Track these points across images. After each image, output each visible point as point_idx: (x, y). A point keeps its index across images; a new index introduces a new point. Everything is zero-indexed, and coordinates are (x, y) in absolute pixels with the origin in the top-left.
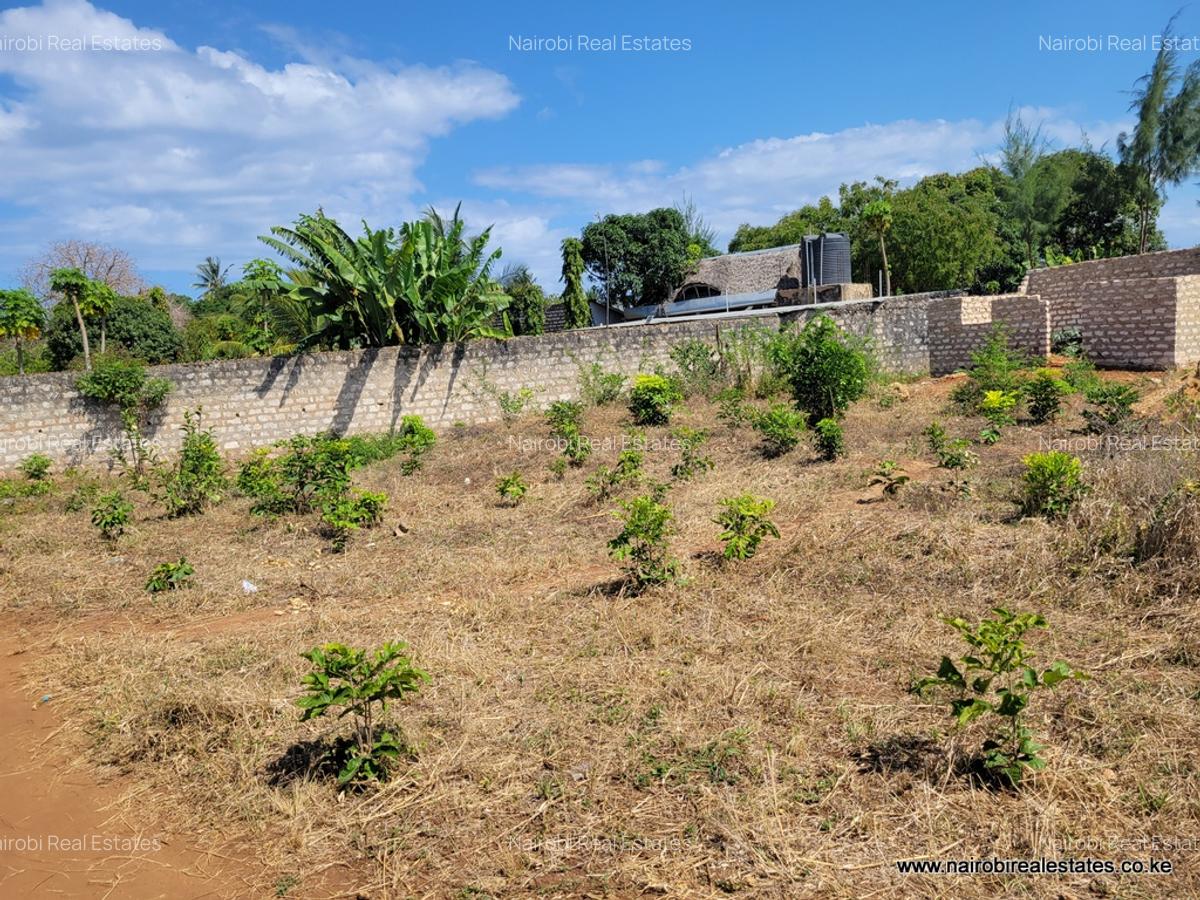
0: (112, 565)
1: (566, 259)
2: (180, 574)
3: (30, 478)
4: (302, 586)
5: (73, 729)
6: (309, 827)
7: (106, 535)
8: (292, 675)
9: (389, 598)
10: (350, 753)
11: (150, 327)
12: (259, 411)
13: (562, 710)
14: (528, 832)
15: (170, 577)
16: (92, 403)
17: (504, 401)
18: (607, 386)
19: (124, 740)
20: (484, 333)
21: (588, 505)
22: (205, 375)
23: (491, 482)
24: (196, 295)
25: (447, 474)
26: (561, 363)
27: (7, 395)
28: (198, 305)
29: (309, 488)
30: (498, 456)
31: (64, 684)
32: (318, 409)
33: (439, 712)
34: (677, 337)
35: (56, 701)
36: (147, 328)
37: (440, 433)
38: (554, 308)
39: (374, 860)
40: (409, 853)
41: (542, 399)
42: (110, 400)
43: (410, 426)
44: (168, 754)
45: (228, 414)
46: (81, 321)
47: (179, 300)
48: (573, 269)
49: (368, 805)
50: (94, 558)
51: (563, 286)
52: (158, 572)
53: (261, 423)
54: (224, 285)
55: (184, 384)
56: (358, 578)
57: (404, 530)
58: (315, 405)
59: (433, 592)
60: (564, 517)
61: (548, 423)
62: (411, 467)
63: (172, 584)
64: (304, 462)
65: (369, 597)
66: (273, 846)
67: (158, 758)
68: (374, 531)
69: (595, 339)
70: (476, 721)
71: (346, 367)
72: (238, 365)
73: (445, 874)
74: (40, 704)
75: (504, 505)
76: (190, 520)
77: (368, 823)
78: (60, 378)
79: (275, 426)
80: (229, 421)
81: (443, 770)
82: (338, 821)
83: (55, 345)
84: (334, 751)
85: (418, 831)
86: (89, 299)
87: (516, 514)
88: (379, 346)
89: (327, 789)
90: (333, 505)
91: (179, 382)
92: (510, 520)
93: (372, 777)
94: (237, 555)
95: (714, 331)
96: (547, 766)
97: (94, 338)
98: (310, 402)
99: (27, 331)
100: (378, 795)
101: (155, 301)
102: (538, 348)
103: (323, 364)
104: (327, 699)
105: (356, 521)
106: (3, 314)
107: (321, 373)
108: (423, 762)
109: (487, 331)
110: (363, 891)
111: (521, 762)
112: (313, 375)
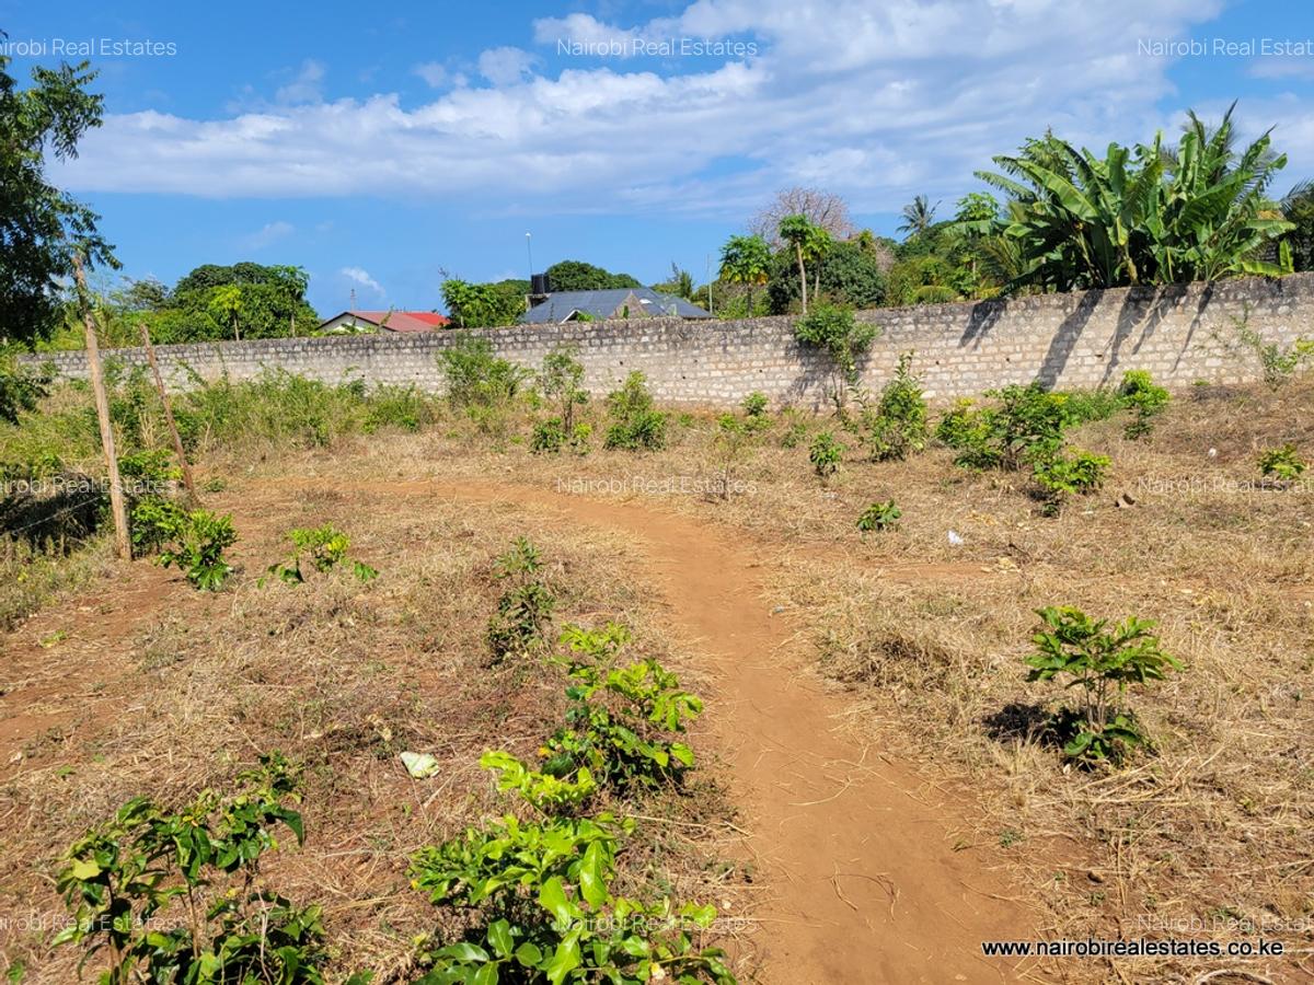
0: (825, 500)
2: (889, 517)
3: (750, 414)
4: (1011, 545)
5: (802, 641)
6: (1032, 789)
7: (819, 471)
8: (1007, 634)
9: (1112, 574)
10: (1077, 727)
11: (858, 272)
12: (960, 359)
14: (1307, 874)
15: (879, 518)
16: (805, 347)
17: (1270, 358)
19: (848, 661)
20: (1248, 269)
22: (910, 320)
23: (1248, 456)
24: (900, 239)
25: (1183, 442)
27: (738, 337)
28: (902, 248)
29: (1018, 443)
30: (1257, 426)
31: (792, 599)
32: (1024, 359)
33: (1182, 710)
35: (786, 613)
36: (854, 273)
37: (1172, 393)
39: (1106, 845)
40: (1149, 851)
42: (820, 344)
43: (1134, 384)
44: (888, 682)
45: (928, 362)
46: (802, 267)
47: (885, 243)
49: (1098, 787)
50: (809, 492)
52: (869, 512)
53: (962, 373)
54: (931, 225)
55: (888, 329)
56: (1074, 547)
57: (1130, 502)
58: (1021, 355)
59: (1168, 576)
62: (1137, 431)
63: (880, 525)
64: (1014, 414)
65: (1088, 568)
66: (994, 796)
67: (878, 684)
68: (1092, 498)
70: (1231, 731)
71: (1062, 311)
72: (943, 309)
73: (1195, 886)
74: (774, 614)
76: (894, 466)
77: (1098, 805)
78: (781, 322)
79: (975, 376)
80: (928, 369)
81: (1191, 774)
82: (1063, 792)
83: (774, 291)
84: (1060, 720)
85: (1158, 831)
86: (808, 245)
87: (1286, 499)
88: (1103, 287)
89: (1052, 758)
90: (1046, 464)
91: (884, 327)
92: (1276, 505)
93: (1102, 758)
94: (941, 506)
97: (810, 282)
98: (1015, 352)
100: (1108, 779)
101: (864, 244)
103: (1035, 308)
104: (1059, 664)
105: (1073, 483)
106: (739, 262)
107: (1031, 319)
108: (1164, 758)
109: (1254, 266)
110: (1096, 872)
111: (1298, 794)
112: (1022, 320)
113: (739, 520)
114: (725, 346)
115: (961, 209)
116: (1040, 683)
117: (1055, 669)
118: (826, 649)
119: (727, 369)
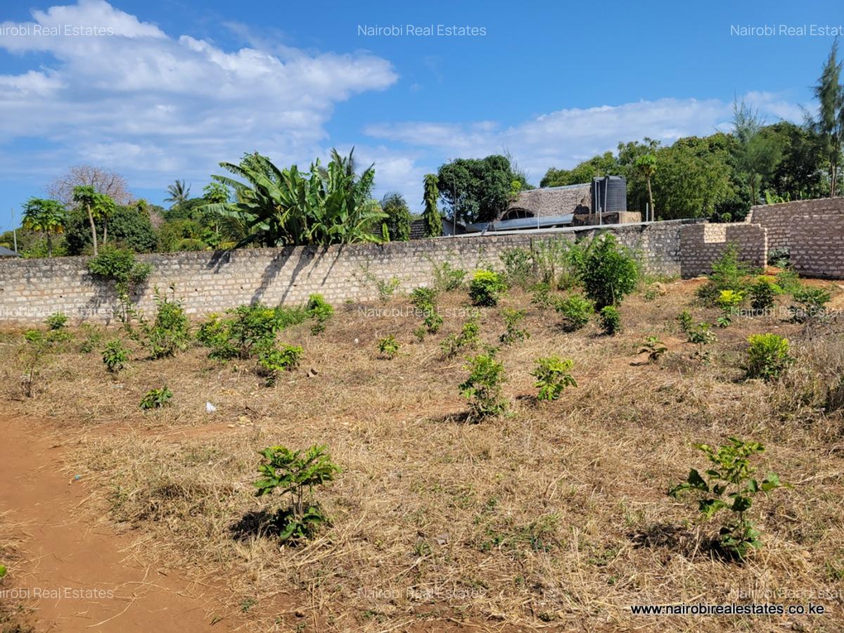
0: (115, 390)
1: (426, 189)
2: (165, 398)
3: (53, 329)
4: (247, 408)
5: (97, 499)
6: (262, 567)
7: (110, 369)
8: (245, 467)
9: (306, 418)
10: (288, 520)
11: (136, 228)
12: (211, 288)
13: (428, 496)
14: (408, 577)
15: (157, 399)
16: (97, 277)
17: (381, 286)
18: (454, 278)
19: (132, 507)
20: (368, 238)
21: (442, 360)
22: (175, 261)
23: (373, 342)
24: (167, 207)
25: (341, 336)
26: (421, 261)
27: (40, 271)
28: (169, 213)
29: (248, 342)
30: (377, 325)
31: (89, 468)
32: (252, 288)
33: (345, 495)
34: (503, 245)
35: (84, 479)
36: (134, 228)
37: (335, 307)
38: (417, 222)
39: (305, 591)
40: (330, 587)
41: (407, 286)
42: (111, 276)
43: (315, 302)
44: (164, 516)
45: (190, 289)
46: (92, 222)
47: (156, 209)
48: (432, 195)
49: (300, 555)
50: (102, 385)
51: (424, 207)
52: (149, 395)
53: (212, 296)
54: (188, 199)
55: (161, 267)
56: (285, 404)
57: (315, 373)
58: (249, 285)
59: (336, 416)
60: (425, 368)
61: (412, 303)
62: (317, 330)
63: (158, 404)
64: (246, 324)
65: (292, 417)
66: (238, 578)
67: (157, 519)
68: (294, 372)
69: (445, 245)
70: (370, 503)
71: (272, 258)
72: (198, 255)
73: (354, 601)
74: (73, 481)
75: (383, 358)
76: (167, 361)
77: (301, 566)
78: (76, 261)
79: (222, 298)
80: (190, 294)
81: (350, 534)
82: (280, 564)
83: (71, 238)
84: (277, 518)
85: (334, 573)
86: (97, 207)
87: (392, 365)
88: (294, 245)
89: (273, 544)
90: (266, 354)
91: (157, 266)
92: (387, 368)
93: (302, 536)
94: (201, 386)
95: (529, 242)
96: (420, 534)
97: (100, 233)
98: (246, 283)
99: (56, 228)
100: (306, 549)
101: (140, 209)
102: (406, 250)
103: (256, 256)
104: (275, 482)
105: (283, 365)
106: (39, 215)
107: (255, 263)
108: (336, 528)
109: (370, 236)
110: (300, 610)
111: (402, 531)
112: (249, 264)
113: (42, 412)
114: (28, 278)
115: (207, 192)
116: (265, 496)
117: (273, 486)
118: (116, 500)
119: (31, 295)
